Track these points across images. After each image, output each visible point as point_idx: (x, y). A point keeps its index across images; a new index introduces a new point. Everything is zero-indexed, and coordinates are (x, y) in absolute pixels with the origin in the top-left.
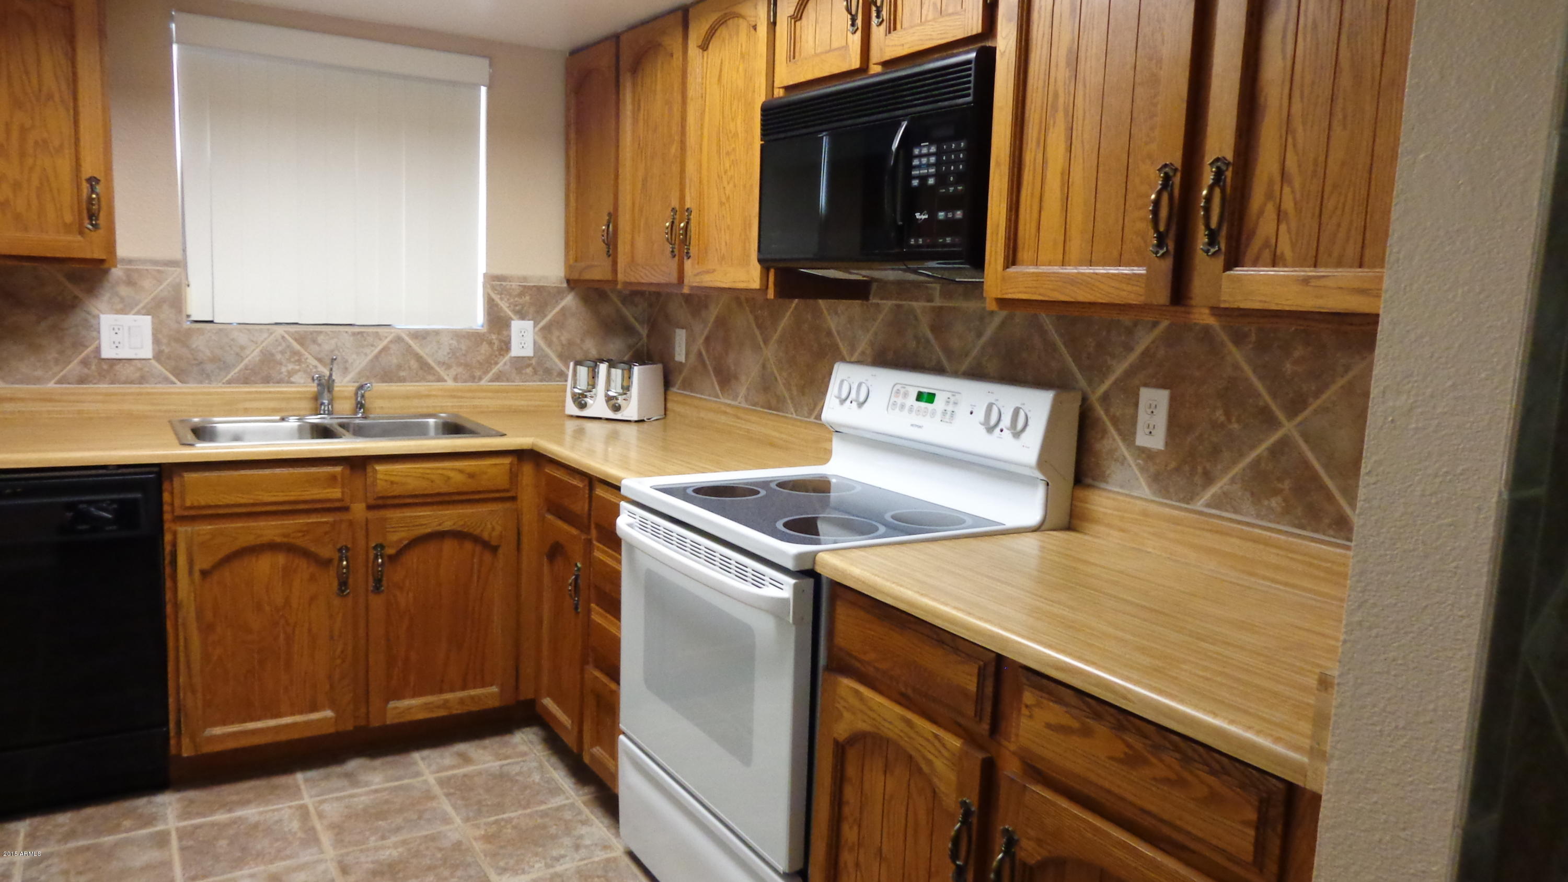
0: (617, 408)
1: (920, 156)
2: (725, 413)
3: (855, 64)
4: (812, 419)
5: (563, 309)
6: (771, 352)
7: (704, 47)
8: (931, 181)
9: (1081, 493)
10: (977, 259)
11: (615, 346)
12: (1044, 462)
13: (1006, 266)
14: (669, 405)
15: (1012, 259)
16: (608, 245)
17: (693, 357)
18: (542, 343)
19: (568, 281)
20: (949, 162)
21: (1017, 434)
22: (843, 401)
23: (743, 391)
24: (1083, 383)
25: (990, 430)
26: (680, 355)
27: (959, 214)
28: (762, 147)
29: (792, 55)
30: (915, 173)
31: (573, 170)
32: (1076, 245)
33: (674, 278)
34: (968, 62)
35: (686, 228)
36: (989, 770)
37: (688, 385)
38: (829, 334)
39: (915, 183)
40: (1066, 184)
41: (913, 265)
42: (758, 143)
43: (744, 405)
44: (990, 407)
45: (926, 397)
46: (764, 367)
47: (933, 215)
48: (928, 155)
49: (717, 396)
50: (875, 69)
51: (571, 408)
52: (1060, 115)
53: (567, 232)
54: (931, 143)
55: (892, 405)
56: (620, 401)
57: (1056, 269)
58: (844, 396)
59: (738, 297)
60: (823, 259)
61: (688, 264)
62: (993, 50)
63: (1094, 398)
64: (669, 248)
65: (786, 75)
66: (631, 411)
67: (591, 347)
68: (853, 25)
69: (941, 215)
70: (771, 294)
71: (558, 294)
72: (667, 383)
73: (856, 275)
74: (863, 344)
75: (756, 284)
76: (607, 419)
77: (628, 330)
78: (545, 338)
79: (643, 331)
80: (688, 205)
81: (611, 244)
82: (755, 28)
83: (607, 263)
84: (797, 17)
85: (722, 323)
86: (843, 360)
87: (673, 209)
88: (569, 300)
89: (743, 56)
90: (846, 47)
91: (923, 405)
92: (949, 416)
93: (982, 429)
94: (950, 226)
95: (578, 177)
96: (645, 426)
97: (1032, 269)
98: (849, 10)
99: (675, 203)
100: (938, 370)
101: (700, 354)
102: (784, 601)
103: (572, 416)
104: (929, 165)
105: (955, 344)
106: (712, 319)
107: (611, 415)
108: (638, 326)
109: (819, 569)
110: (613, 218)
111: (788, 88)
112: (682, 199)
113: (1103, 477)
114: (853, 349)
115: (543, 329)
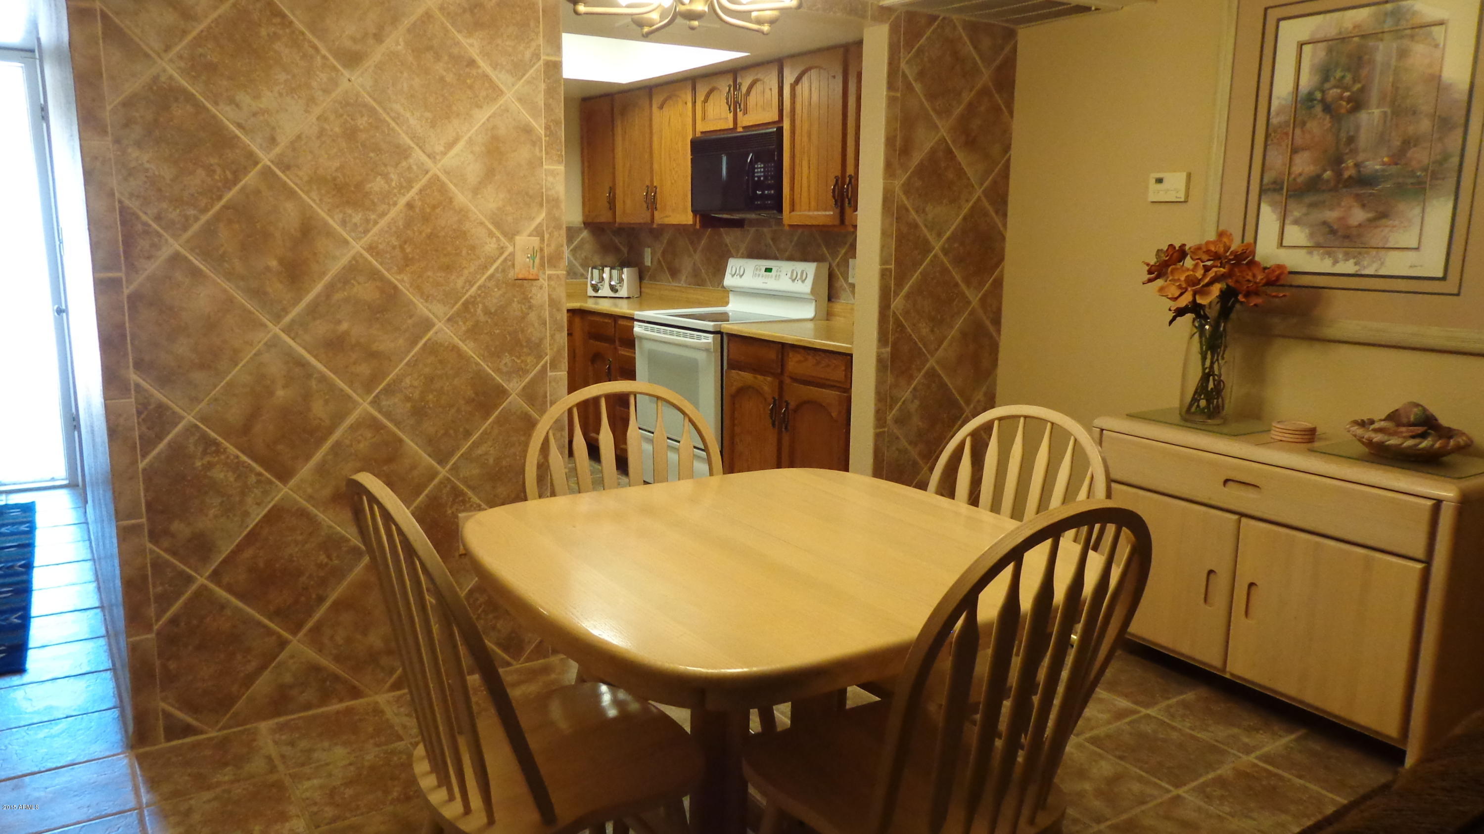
0: (616, 291)
1: (758, 168)
2: (674, 290)
3: (731, 126)
4: (720, 288)
5: (582, 239)
6: (697, 257)
7: (661, 107)
8: (762, 179)
9: (831, 304)
10: (780, 210)
11: (610, 259)
12: (813, 291)
13: (790, 212)
14: (643, 290)
15: (792, 210)
16: (609, 203)
17: (655, 263)
18: (572, 259)
19: (584, 223)
20: (768, 171)
21: (803, 281)
22: (733, 276)
23: (684, 278)
24: (830, 259)
25: (793, 281)
26: (648, 262)
27: (772, 192)
28: (692, 159)
29: (704, 118)
30: (756, 175)
31: (586, 164)
32: (813, 204)
33: (649, 220)
34: (773, 132)
35: (654, 196)
36: (781, 383)
37: (653, 278)
38: (726, 245)
39: (756, 179)
40: (809, 182)
41: (758, 212)
42: (689, 157)
43: (684, 285)
44: (792, 272)
45: (768, 270)
46: (694, 263)
47: (763, 192)
48: (761, 168)
49: (670, 282)
50: (740, 129)
51: (591, 292)
52: (806, 155)
53: (583, 197)
54: (762, 163)
55: (755, 275)
56: (618, 287)
57: (807, 213)
58: (733, 273)
59: (680, 229)
60: (723, 210)
61: (656, 213)
62: (782, 127)
63: (834, 265)
64: (645, 205)
65: (701, 127)
66: (623, 292)
67: (597, 259)
68: (730, 109)
69: (766, 192)
70: (698, 226)
71: (580, 230)
72: (641, 278)
73: (737, 216)
74: (743, 249)
75: (691, 222)
76: (611, 297)
77: (617, 250)
78: (574, 255)
79: (625, 250)
80: (655, 184)
81: (612, 203)
82: (686, 103)
83: (610, 214)
84: (706, 101)
85: (671, 243)
86: (733, 257)
87: (647, 186)
88: (585, 234)
89: (681, 115)
90: (727, 119)
91: (768, 273)
92: (777, 277)
93: (790, 280)
94: (768, 197)
95: (589, 167)
96: (631, 300)
97: (799, 213)
98: (727, 103)
99: (648, 183)
100: (776, 258)
101: (659, 262)
102: (710, 343)
103: (590, 297)
104: (761, 172)
105: (782, 246)
106: (665, 241)
107: (613, 295)
108: (621, 247)
109: (722, 330)
110: (612, 190)
111: (702, 133)
112: (652, 181)
113: (838, 298)
114: (738, 252)
115: (571, 250)
